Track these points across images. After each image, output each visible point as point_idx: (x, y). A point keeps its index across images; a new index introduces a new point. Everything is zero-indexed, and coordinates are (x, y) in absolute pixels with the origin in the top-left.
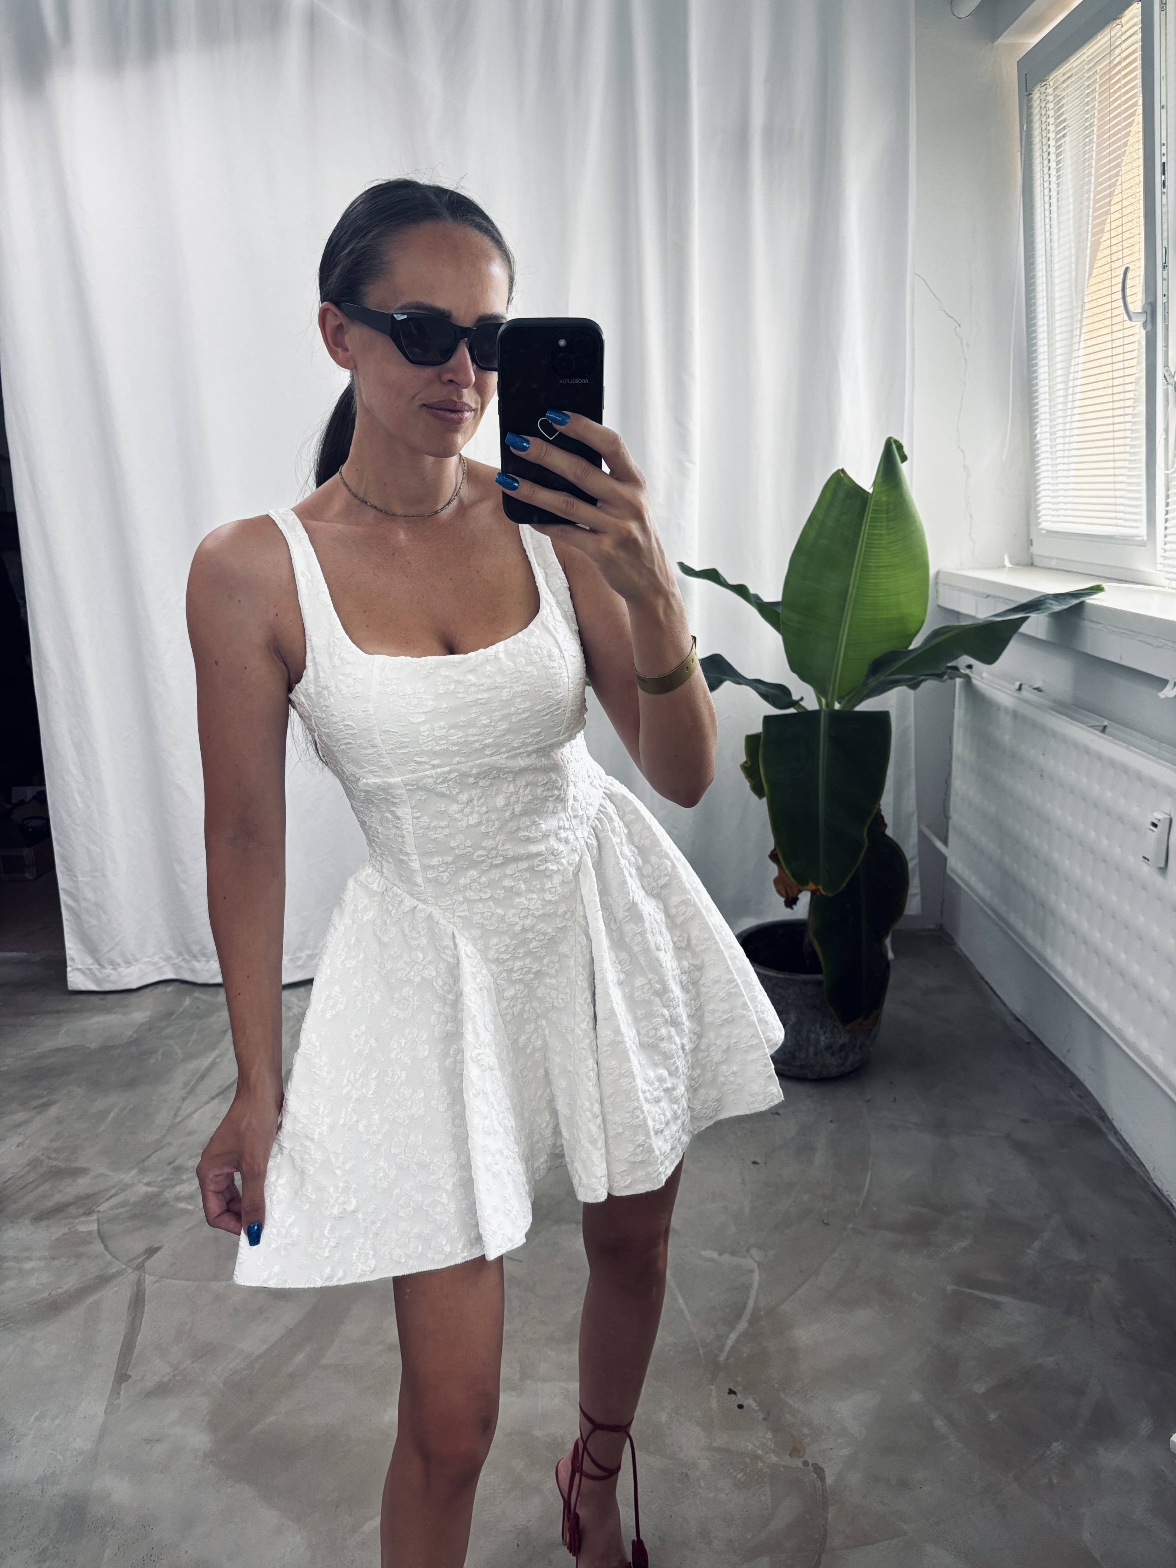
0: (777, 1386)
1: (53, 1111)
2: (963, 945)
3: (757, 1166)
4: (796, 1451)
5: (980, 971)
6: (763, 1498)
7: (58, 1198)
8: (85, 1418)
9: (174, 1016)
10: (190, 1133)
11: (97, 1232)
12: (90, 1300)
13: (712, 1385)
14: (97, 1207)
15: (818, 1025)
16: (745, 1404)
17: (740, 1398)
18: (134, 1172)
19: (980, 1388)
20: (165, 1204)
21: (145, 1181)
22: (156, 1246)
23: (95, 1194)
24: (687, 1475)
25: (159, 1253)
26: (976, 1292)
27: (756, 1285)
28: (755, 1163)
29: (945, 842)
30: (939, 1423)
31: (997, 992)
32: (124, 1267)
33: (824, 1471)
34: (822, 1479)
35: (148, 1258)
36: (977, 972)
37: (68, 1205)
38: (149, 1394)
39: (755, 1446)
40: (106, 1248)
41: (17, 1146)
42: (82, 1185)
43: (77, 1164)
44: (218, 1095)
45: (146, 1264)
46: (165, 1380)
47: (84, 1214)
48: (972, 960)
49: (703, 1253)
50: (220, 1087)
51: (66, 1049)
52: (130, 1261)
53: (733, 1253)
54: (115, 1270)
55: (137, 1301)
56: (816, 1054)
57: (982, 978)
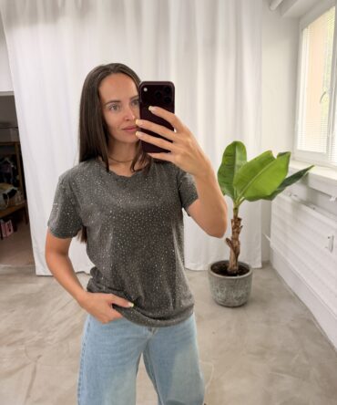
2: (275, 266)
3: (214, 334)
7: (14, 339)
10: (52, 321)
11: (24, 350)
12: (21, 371)
14: (25, 342)
15: (232, 292)
20: (44, 342)
21: (39, 335)
23: (25, 338)
25: (42, 357)
26: (277, 374)
27: (213, 372)
29: (269, 237)
31: (285, 281)
36: (279, 274)
37: (17, 341)
40: (27, 355)
41: (5, 323)
42: (21, 335)
43: (21, 329)
44: (61, 309)
45: (38, 361)
46: (41, 397)
47: (21, 344)
48: (277, 271)
51: (20, 294)
52: (33, 359)
53: (207, 361)
54: (29, 362)
55: (34, 372)
56: (232, 300)
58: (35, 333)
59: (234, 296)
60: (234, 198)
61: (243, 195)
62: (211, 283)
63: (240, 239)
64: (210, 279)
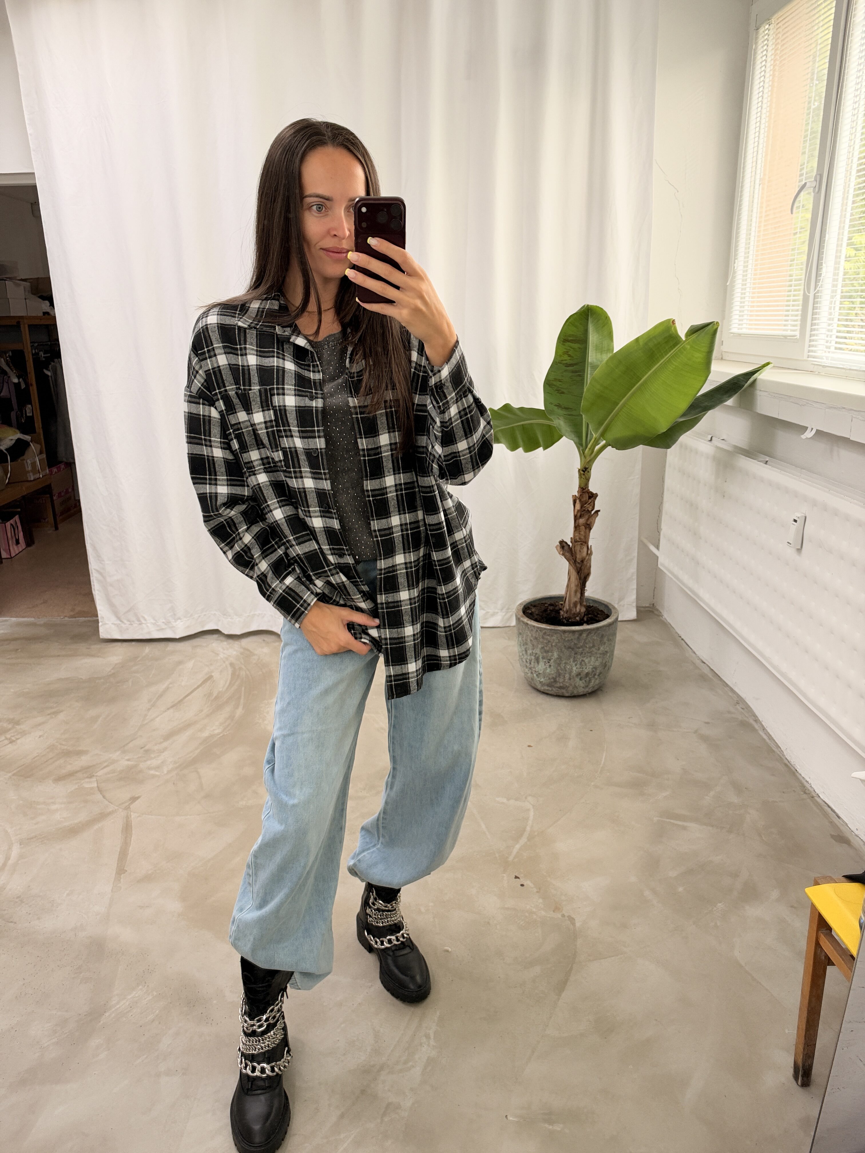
0: (545, 874)
1: (61, 717)
2: (666, 616)
3: (531, 748)
4: (557, 909)
5: (679, 632)
6: (537, 934)
7: (69, 768)
8: (99, 894)
9: (139, 659)
10: (154, 730)
11: (97, 789)
12: (96, 827)
13: (505, 873)
14: (97, 773)
15: (572, 660)
16: (525, 884)
17: (522, 881)
18: (118, 753)
19: (673, 874)
20: (141, 771)
21: (127, 758)
22: (137, 796)
23: (94, 766)
24: (488, 923)
25: (139, 800)
26: (672, 821)
27: (531, 818)
28: (529, 746)
29: (658, 548)
30: (647, 893)
31: (690, 645)
32: (116, 808)
33: (574, 920)
34: (573, 923)
35: (132, 803)
36: (677, 633)
37: (77, 772)
38: (140, 881)
39: (531, 907)
40: (104, 797)
41: (40, 737)
42: (84, 761)
43: (80, 748)
44: (172, 707)
45: (131, 807)
46: (150, 872)
47: (87, 777)
48: (673, 626)
49: (497, 799)
50: (173, 702)
51: (67, 679)
52: (120, 805)
53: (516, 800)
54: (111, 810)
55: (127, 828)
56: (570, 679)
57: (680, 637)
58: (115, 755)
59: (576, 670)
60: (581, 445)
61: (603, 435)
62: (523, 643)
63: (590, 543)
64: (521, 635)
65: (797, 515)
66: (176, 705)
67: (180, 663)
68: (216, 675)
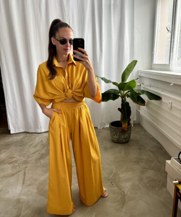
0: (118, 182)
1: (10, 150)
2: (142, 125)
4: (120, 189)
6: (116, 196)
7: (12, 161)
8: (18, 189)
9: (26, 137)
10: (30, 152)
11: (18, 165)
12: (18, 174)
13: (108, 182)
14: (18, 162)
16: (113, 184)
19: (146, 181)
20: (27, 161)
25: (27, 167)
26: (145, 170)
27: (114, 170)
28: (113, 154)
29: (140, 110)
30: (140, 186)
33: (125, 192)
38: (28, 185)
39: (115, 189)
40: (19, 167)
42: (15, 159)
43: (14, 156)
45: (26, 169)
46: (30, 183)
47: (16, 163)
48: (144, 127)
49: (107, 166)
51: (11, 141)
52: (23, 169)
53: (111, 166)
54: (21, 170)
55: (25, 174)
58: (22, 158)
59: (123, 137)
62: (111, 132)
64: (110, 129)
65: (170, 102)
66: (35, 147)
67: (35, 137)
68: (43, 140)
